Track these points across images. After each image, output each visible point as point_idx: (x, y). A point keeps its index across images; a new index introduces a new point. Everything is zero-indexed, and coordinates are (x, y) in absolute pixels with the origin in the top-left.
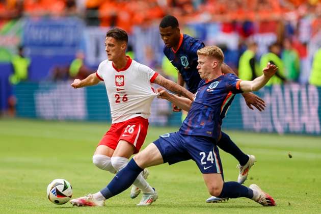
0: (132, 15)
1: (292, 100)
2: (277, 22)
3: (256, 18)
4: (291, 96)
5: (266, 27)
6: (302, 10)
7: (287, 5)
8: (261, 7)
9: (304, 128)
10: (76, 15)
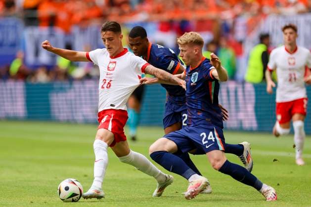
0: (71, 15)
1: (228, 96)
2: (213, 21)
3: (193, 17)
4: (228, 92)
5: (202, 25)
6: (238, 9)
7: (223, 4)
8: (197, 7)
9: (241, 123)
10: (15, 15)
